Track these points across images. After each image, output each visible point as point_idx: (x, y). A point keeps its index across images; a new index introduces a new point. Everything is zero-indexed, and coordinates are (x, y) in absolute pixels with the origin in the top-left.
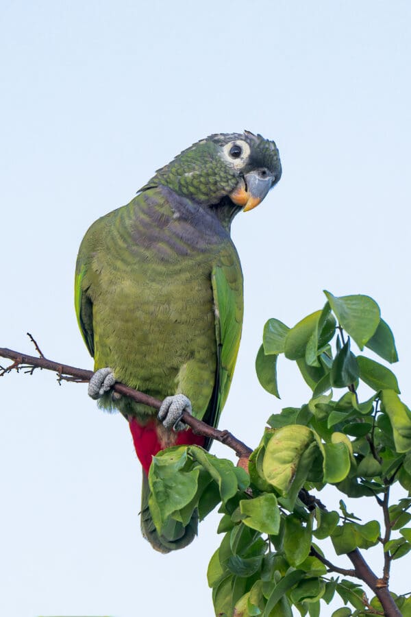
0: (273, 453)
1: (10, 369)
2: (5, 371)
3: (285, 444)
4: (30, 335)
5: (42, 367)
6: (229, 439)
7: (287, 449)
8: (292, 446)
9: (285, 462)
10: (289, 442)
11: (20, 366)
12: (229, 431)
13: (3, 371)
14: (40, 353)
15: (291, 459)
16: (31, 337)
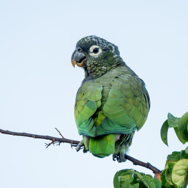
0: (176, 171)
1: (50, 144)
2: (48, 145)
3: (181, 167)
4: (56, 129)
5: (64, 142)
6: (150, 166)
7: (182, 169)
8: (184, 168)
9: (181, 175)
10: (182, 166)
11: (54, 142)
12: (149, 163)
13: (47, 145)
14: (62, 136)
15: (183, 173)
16: (57, 130)
